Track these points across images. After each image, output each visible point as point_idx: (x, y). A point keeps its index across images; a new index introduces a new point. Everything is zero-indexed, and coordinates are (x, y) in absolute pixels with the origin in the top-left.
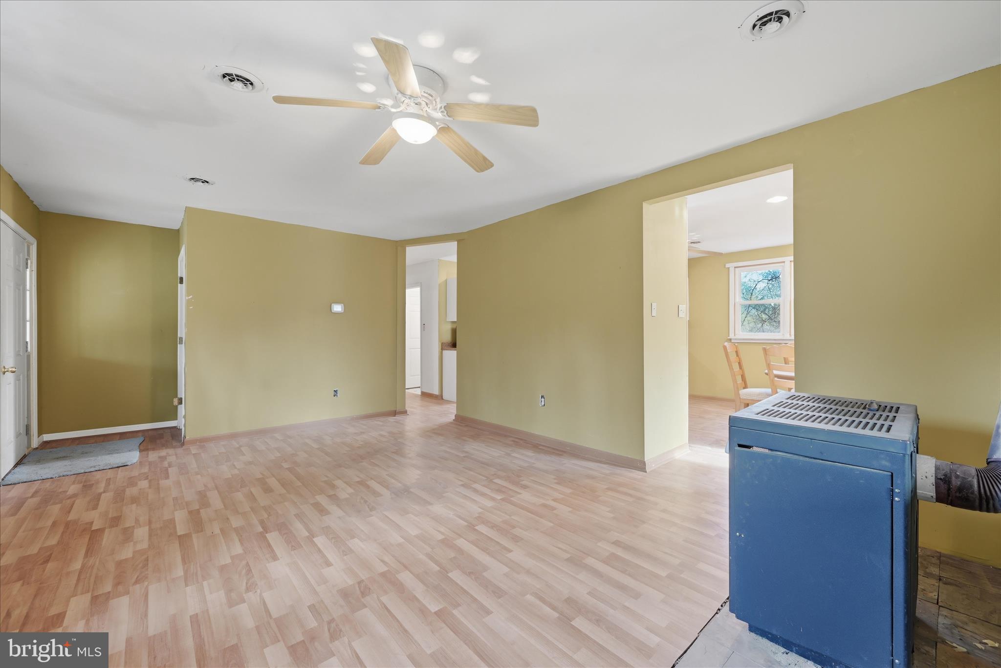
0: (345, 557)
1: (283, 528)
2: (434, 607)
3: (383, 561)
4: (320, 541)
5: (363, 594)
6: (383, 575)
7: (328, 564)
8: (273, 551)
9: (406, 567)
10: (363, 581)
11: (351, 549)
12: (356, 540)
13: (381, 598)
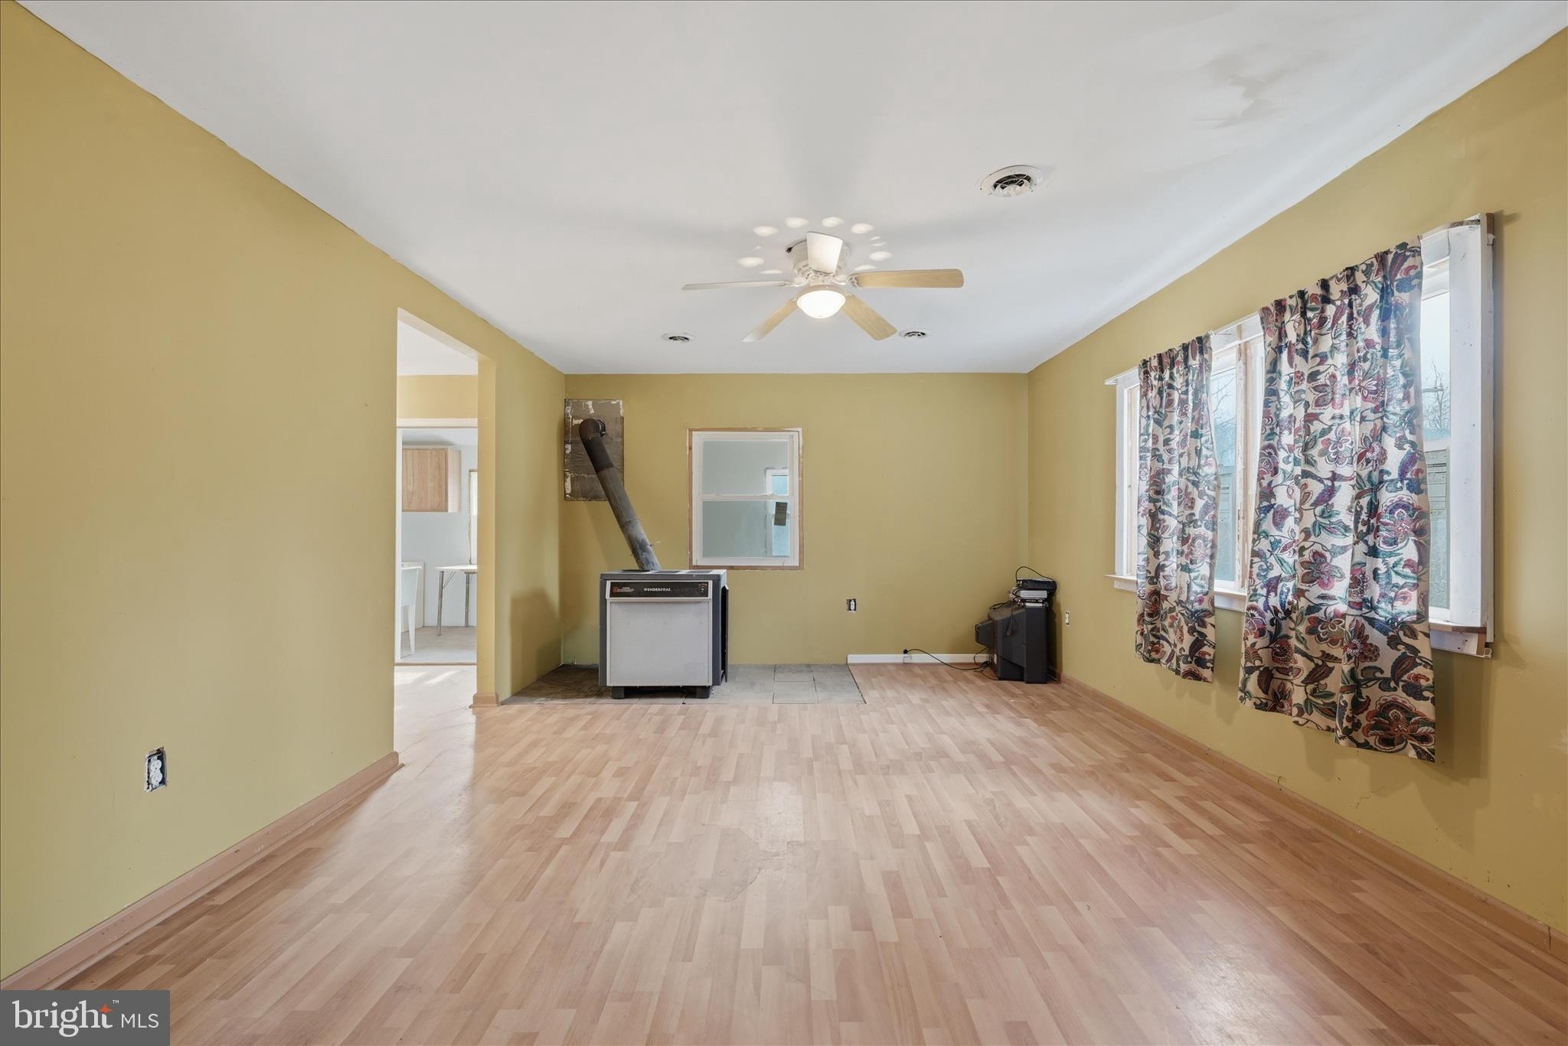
0: (890, 799)
1: (964, 871)
2: (845, 748)
3: (856, 783)
4: (911, 828)
5: (888, 767)
6: (863, 773)
7: (909, 798)
8: (976, 838)
9: (840, 772)
10: (884, 774)
11: (879, 805)
12: (867, 812)
13: (876, 760)
